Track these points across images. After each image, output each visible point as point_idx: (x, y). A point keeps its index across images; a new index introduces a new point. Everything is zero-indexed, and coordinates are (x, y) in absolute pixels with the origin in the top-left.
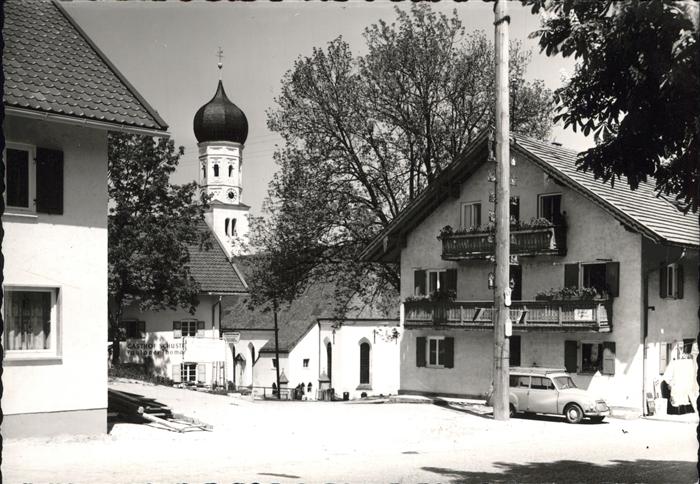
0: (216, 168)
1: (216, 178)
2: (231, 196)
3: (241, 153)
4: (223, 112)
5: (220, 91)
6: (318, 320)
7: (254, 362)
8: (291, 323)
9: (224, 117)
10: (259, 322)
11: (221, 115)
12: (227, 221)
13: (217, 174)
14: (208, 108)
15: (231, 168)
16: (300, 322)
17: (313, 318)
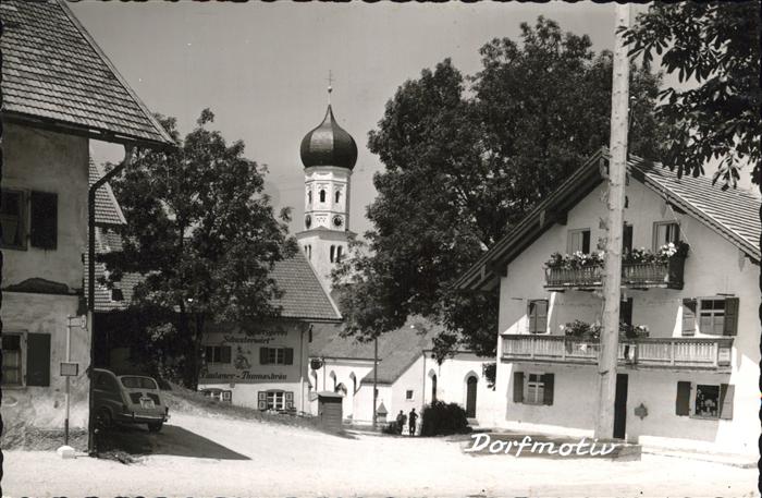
0: (323, 194)
1: (322, 204)
2: (337, 223)
3: (349, 179)
4: (332, 138)
5: (329, 116)
6: (424, 351)
7: (355, 392)
8: (395, 354)
9: (332, 143)
10: (362, 352)
11: (329, 140)
12: (332, 248)
13: (323, 200)
14: (315, 134)
15: (338, 194)
16: (406, 352)
17: (418, 349)
